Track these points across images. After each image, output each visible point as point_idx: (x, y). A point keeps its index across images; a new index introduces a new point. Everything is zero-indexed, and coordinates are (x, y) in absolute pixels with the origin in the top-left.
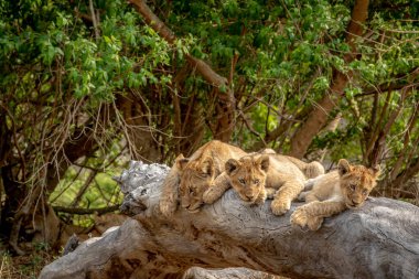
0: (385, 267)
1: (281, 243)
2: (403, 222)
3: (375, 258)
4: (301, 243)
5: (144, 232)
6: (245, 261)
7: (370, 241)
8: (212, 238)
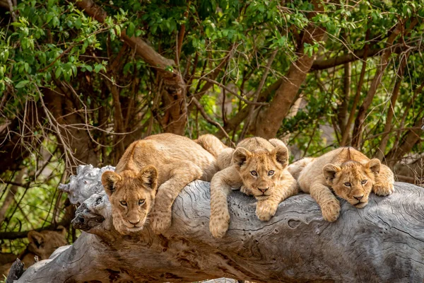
0: (391, 261)
1: (267, 244)
2: (406, 206)
3: (378, 252)
4: (290, 242)
5: (104, 247)
6: (225, 270)
7: (370, 232)
8: (185, 247)
